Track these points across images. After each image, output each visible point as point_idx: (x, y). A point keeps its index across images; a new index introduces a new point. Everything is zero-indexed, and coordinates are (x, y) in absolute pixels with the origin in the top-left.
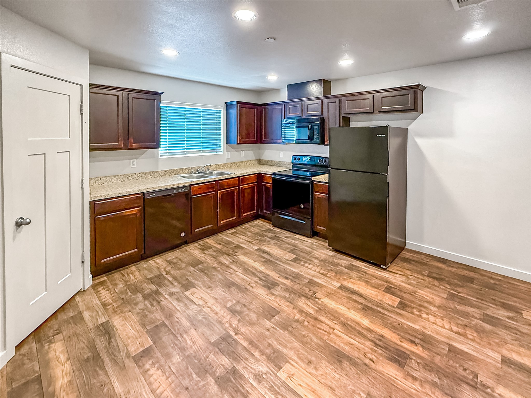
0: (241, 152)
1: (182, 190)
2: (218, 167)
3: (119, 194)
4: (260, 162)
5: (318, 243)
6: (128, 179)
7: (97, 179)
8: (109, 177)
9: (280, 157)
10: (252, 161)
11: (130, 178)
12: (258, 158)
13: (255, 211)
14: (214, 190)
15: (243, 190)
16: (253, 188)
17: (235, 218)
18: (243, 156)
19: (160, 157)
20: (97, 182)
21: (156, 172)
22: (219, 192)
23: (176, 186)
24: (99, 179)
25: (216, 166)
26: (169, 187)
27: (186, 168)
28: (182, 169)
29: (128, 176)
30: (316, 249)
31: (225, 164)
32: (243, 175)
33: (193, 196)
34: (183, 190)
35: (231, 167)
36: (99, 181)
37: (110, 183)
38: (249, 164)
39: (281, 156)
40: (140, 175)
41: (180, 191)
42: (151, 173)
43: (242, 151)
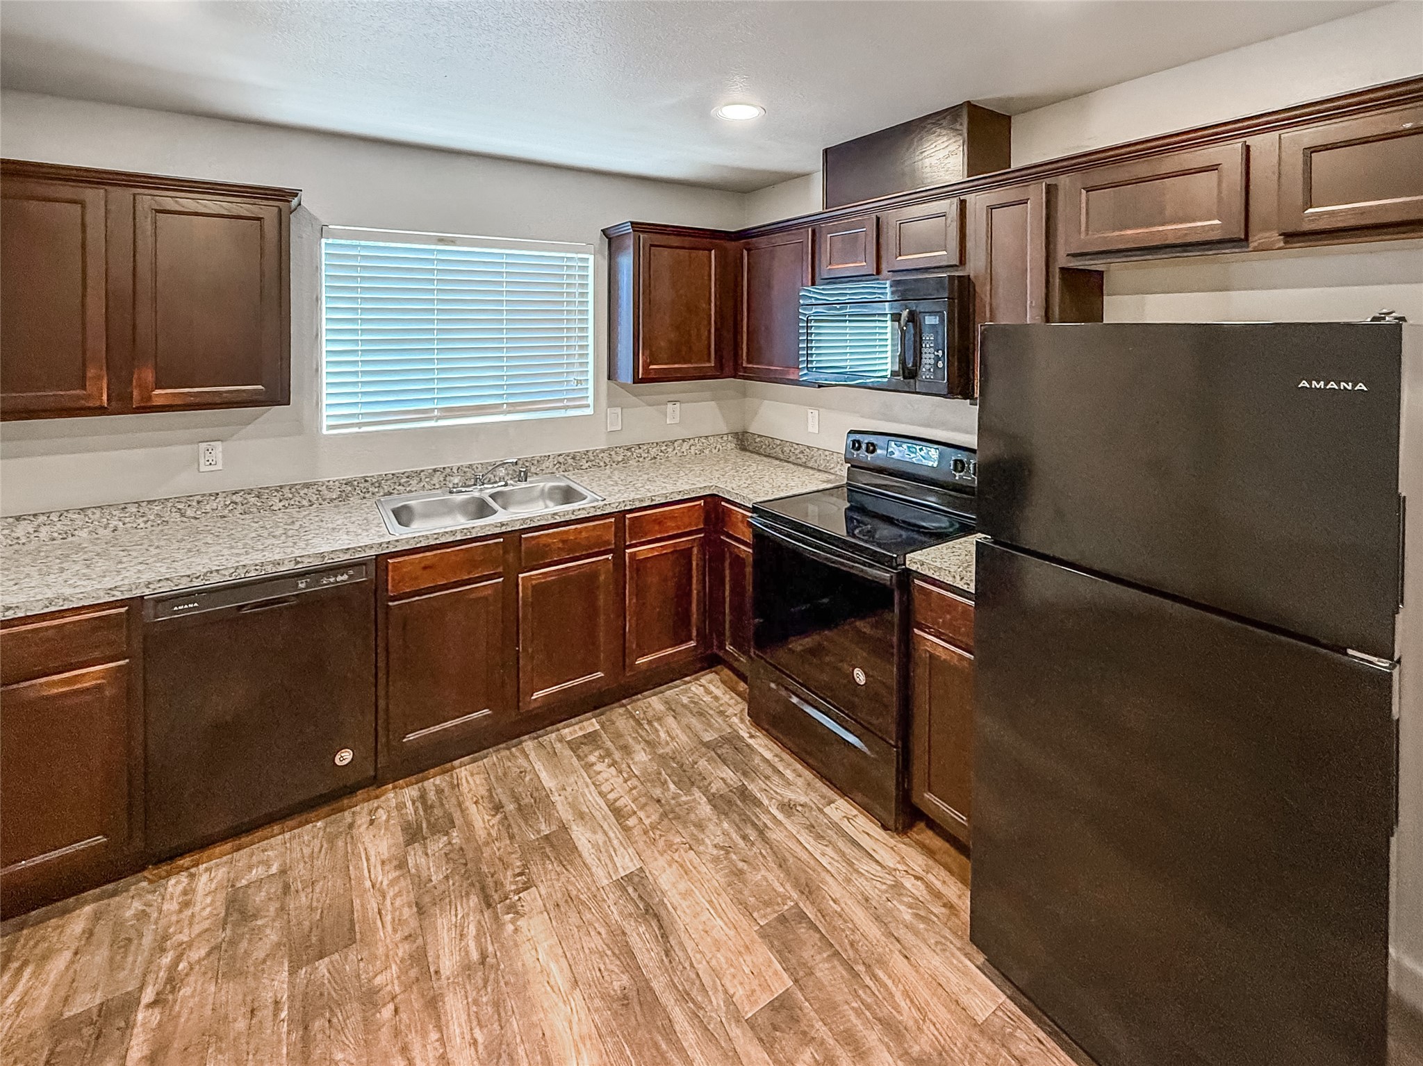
0: (670, 405)
1: (339, 578)
2: (570, 461)
3: (9, 609)
4: (745, 442)
5: (929, 887)
6: (183, 515)
7: (42, 519)
8: (98, 512)
9: (810, 429)
10: (712, 440)
11: (190, 512)
12: (738, 428)
13: (693, 644)
14: (500, 570)
15: (640, 565)
16: (684, 555)
17: (600, 674)
18: (677, 420)
19: (325, 432)
20: (44, 530)
21: (307, 486)
22: (521, 575)
23: (305, 564)
24: (54, 517)
25: (561, 459)
26: (270, 569)
27: (435, 470)
28: (418, 473)
29: (180, 506)
30: (909, 938)
31: (603, 451)
32: (638, 505)
33: (394, 599)
34: (345, 577)
35: (625, 460)
36: (52, 524)
37: (101, 531)
38: (702, 451)
39: (813, 428)
40: (237, 498)
41: (328, 581)
42: (286, 490)
43: (674, 402)
